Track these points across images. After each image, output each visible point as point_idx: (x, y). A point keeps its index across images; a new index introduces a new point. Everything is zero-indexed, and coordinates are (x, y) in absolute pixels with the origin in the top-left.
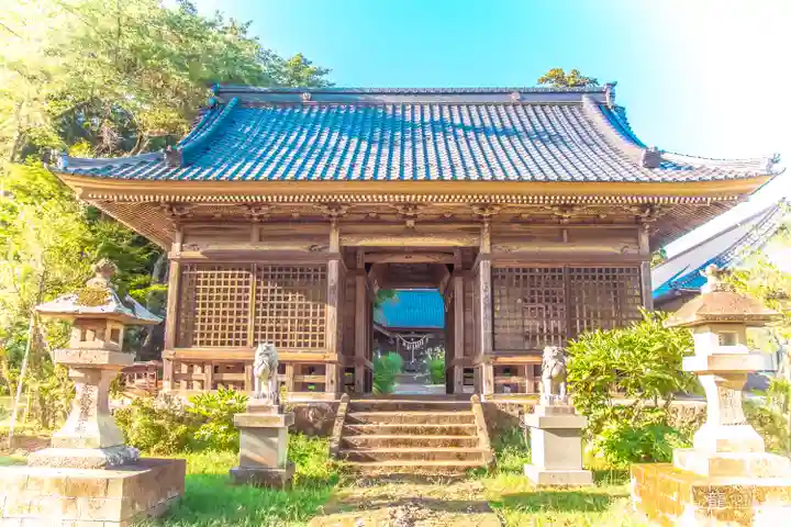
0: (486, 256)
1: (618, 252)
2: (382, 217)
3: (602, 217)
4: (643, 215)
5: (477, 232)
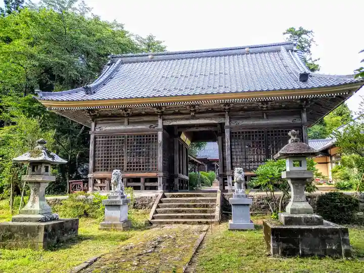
0: (228, 127)
1: (291, 122)
2: (181, 111)
3: (283, 106)
4: (303, 104)
5: (223, 116)
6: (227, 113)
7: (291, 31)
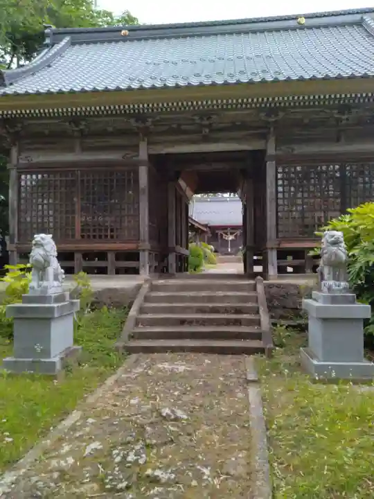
0: (272, 158)
2: (183, 127)
5: (264, 137)
6: (272, 129)
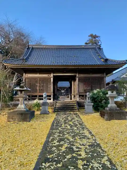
0: (77, 77)
1: (100, 76)
5: (76, 73)
7: (91, 36)
